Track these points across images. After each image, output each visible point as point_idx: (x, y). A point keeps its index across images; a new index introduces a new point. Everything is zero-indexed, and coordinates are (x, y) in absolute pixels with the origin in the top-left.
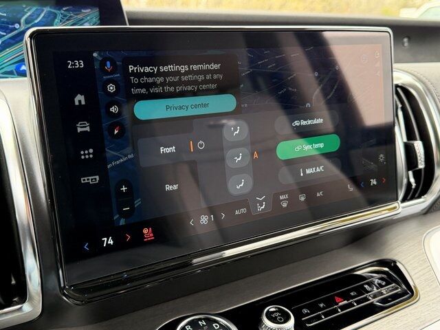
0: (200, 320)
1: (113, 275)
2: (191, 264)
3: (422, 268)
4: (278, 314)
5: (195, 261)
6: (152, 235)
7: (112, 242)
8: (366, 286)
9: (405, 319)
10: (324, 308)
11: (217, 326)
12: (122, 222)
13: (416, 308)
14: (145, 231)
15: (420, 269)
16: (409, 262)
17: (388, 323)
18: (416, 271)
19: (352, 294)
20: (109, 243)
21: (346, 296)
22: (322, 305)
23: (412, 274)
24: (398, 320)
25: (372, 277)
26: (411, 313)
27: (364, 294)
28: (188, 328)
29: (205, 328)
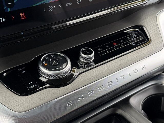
0: (52, 54)
1: (8, 36)
2: (52, 28)
3: (154, 28)
4: (87, 51)
5: (53, 27)
6: (25, 16)
7: (5, 20)
8: (128, 38)
9: (144, 51)
10: (108, 48)
11: (59, 57)
12: (9, 10)
13: (149, 47)
14: (21, 14)
15: (153, 29)
16: (149, 26)
17: (136, 53)
18: (151, 30)
19: (121, 41)
20: (4, 20)
21: (118, 42)
22: (107, 47)
23: (149, 31)
24: (140, 52)
25: (132, 33)
26: (146, 49)
27: (127, 41)
28: (47, 58)
29: (54, 58)
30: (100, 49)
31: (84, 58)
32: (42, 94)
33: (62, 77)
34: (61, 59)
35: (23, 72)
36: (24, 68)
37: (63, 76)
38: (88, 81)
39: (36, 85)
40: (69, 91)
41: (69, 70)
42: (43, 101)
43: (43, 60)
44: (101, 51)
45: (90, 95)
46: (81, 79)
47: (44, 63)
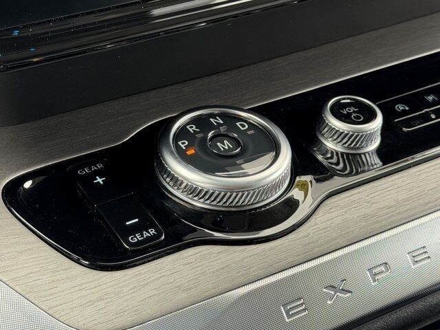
0: (213, 115)
4: (352, 109)
10: (435, 103)
11: (243, 126)
22: (431, 98)
28: (192, 129)
29: (222, 129)
30: (400, 107)
31: (340, 136)
32: (182, 267)
33: (252, 204)
34: (249, 132)
35: (100, 180)
36: (100, 166)
37: (258, 203)
38: (363, 224)
39: (152, 232)
40: (290, 260)
41: (284, 179)
42: (184, 295)
43: (178, 136)
44: (404, 113)
45: (374, 281)
46: (334, 215)
47: (183, 146)
